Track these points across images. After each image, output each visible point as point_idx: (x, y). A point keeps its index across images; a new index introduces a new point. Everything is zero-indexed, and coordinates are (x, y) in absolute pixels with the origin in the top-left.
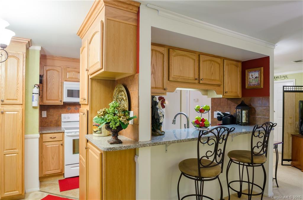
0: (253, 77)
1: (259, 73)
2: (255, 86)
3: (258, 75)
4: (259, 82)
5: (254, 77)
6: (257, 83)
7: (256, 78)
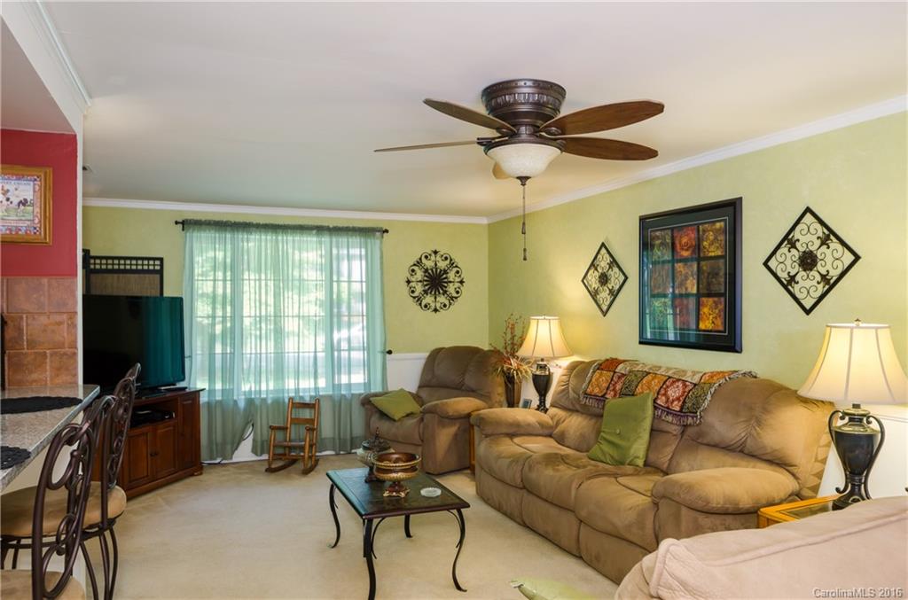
0: (8, 199)
1: (37, 188)
2: (17, 233)
3: (32, 193)
4: (37, 221)
5: (16, 201)
6: (29, 223)
7: (24, 205)
